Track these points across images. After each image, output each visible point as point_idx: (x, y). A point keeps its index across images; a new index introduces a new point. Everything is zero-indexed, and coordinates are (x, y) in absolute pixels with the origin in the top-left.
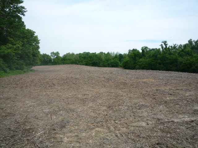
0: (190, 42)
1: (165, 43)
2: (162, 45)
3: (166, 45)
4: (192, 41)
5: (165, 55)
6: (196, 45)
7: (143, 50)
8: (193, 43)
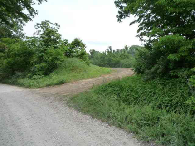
0: (126, 48)
1: (110, 48)
2: (108, 49)
3: (111, 49)
4: (127, 47)
5: (111, 58)
6: (130, 50)
7: (91, 53)
8: (128, 48)
